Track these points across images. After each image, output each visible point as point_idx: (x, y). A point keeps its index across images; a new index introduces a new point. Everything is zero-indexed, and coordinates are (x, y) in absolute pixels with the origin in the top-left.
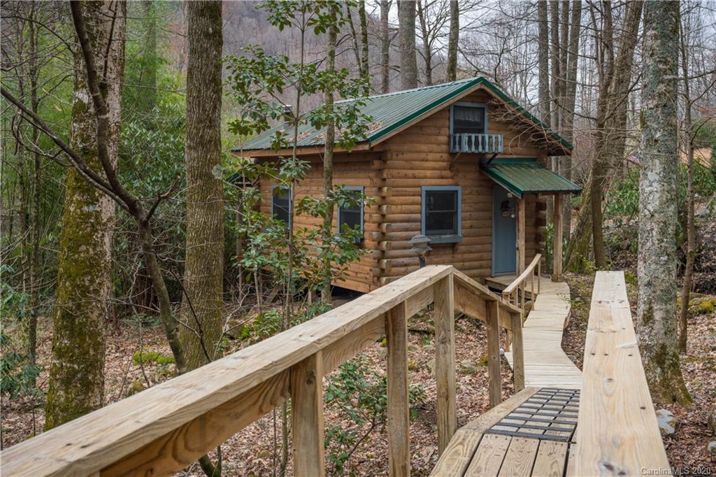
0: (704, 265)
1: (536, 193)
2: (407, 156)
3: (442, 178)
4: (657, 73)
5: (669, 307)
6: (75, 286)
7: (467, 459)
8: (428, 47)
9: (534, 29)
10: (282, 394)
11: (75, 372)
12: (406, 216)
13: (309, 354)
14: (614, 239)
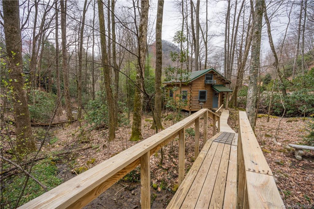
0: (259, 107)
1: (223, 92)
2: (196, 84)
3: (203, 89)
4: (254, 68)
5: (253, 117)
6: (137, 108)
7: (210, 146)
8: (200, 62)
9: (224, 58)
10: (177, 135)
11: (137, 123)
12: (196, 96)
13: (183, 128)
14: (239, 101)
